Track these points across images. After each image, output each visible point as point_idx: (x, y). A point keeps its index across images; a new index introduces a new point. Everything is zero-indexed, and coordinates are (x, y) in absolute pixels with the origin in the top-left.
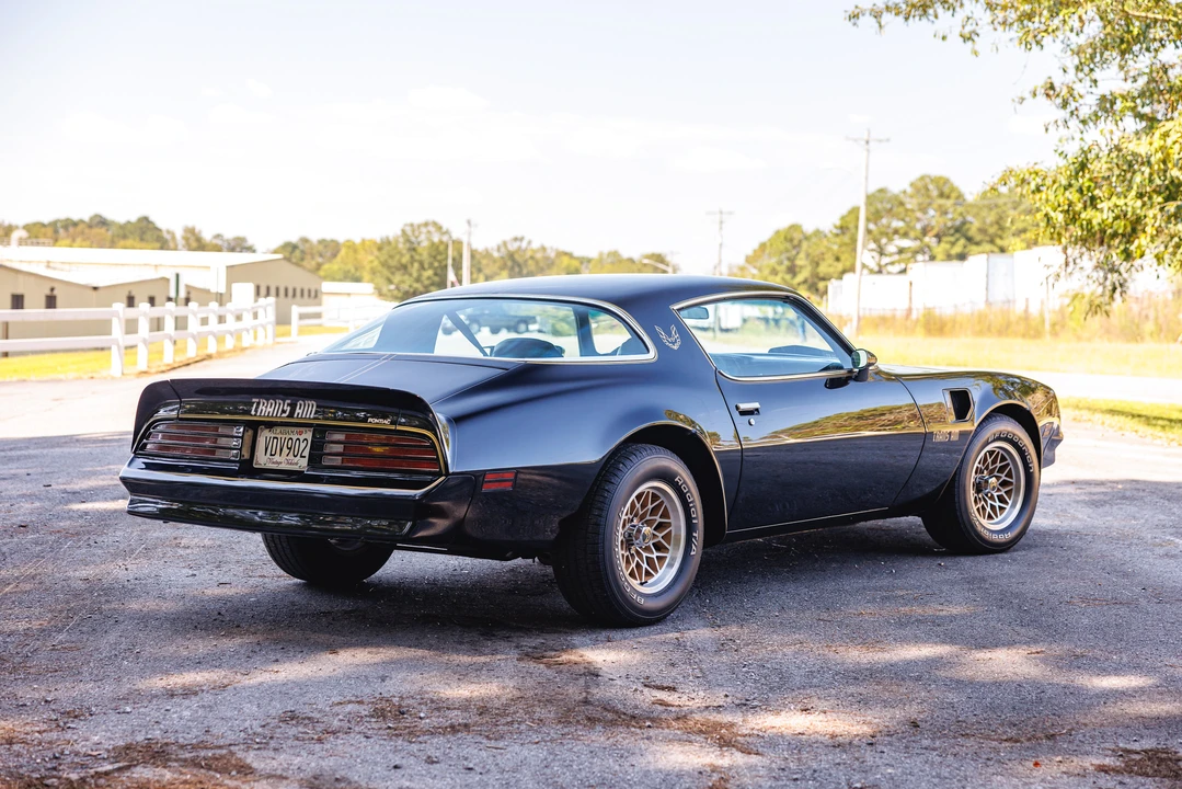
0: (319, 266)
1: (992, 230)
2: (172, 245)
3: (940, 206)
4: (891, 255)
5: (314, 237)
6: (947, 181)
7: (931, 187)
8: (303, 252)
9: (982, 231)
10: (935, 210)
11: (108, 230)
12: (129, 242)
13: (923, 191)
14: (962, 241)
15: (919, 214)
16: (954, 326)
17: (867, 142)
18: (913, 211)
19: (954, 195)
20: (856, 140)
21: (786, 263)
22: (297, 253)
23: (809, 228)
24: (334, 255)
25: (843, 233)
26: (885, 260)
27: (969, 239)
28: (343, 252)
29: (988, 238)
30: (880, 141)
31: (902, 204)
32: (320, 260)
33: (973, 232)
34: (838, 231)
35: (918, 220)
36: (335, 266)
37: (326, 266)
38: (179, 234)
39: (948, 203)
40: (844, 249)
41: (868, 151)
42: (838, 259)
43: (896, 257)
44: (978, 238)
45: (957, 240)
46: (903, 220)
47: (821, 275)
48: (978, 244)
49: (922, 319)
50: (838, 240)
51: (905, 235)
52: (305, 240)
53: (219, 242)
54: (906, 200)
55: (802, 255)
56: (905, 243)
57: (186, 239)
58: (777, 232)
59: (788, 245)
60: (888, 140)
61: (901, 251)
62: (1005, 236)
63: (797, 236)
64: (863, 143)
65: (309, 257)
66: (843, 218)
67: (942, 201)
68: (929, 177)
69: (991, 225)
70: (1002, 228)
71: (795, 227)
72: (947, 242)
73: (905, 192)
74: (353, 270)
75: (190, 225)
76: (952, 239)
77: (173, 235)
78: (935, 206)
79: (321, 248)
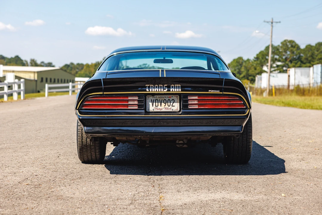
0: (77, 73)
1: (310, 59)
2: (26, 65)
3: (291, 50)
4: (274, 67)
5: (75, 63)
6: (293, 42)
7: (288, 44)
8: (72, 68)
9: (307, 59)
10: (290, 52)
11: (4, 60)
12: (12, 64)
13: (285, 45)
14: (299, 63)
15: (284, 53)
16: (309, 92)
17: (272, 23)
18: (282, 52)
19: (296, 46)
20: (268, 22)
21: (237, 70)
22: (69, 68)
23: (245, 58)
24: (82, 69)
25: (257, 60)
26: (272, 69)
27: (302, 62)
28: (85, 68)
29: (308, 61)
30: (277, 22)
31: (278, 50)
32: (77, 70)
33: (303, 59)
34: (256, 60)
35: (284, 55)
36: (82, 72)
37: (79, 72)
38: (29, 61)
39: (294, 49)
40: (258, 65)
41: (272, 26)
42: (255, 69)
43: (276, 68)
44: (305, 61)
45: (298, 62)
46: (278, 55)
47: (250, 74)
48: (305, 63)
49: (295, 89)
50: (256, 62)
51: (279, 61)
52: (72, 64)
53: (42, 64)
54: (280, 48)
55: (243, 68)
56: (279, 63)
57: (31, 63)
58: (234, 60)
59: (238, 64)
60: (280, 22)
61: (278, 66)
62: (314, 60)
63: (241, 61)
64: (270, 23)
65: (73, 69)
66: (257, 55)
67: (292, 48)
68: (287, 40)
69: (310, 57)
70: (313, 58)
71: (240, 58)
72: (294, 63)
73: (279, 46)
74: (88, 74)
75: (33, 58)
76: (296, 62)
77: (26, 61)
78: (290, 50)
79: (78, 66)
